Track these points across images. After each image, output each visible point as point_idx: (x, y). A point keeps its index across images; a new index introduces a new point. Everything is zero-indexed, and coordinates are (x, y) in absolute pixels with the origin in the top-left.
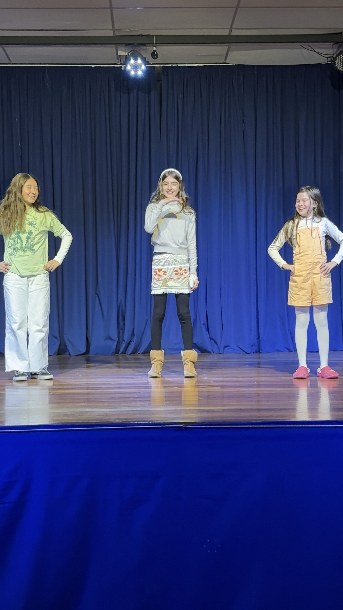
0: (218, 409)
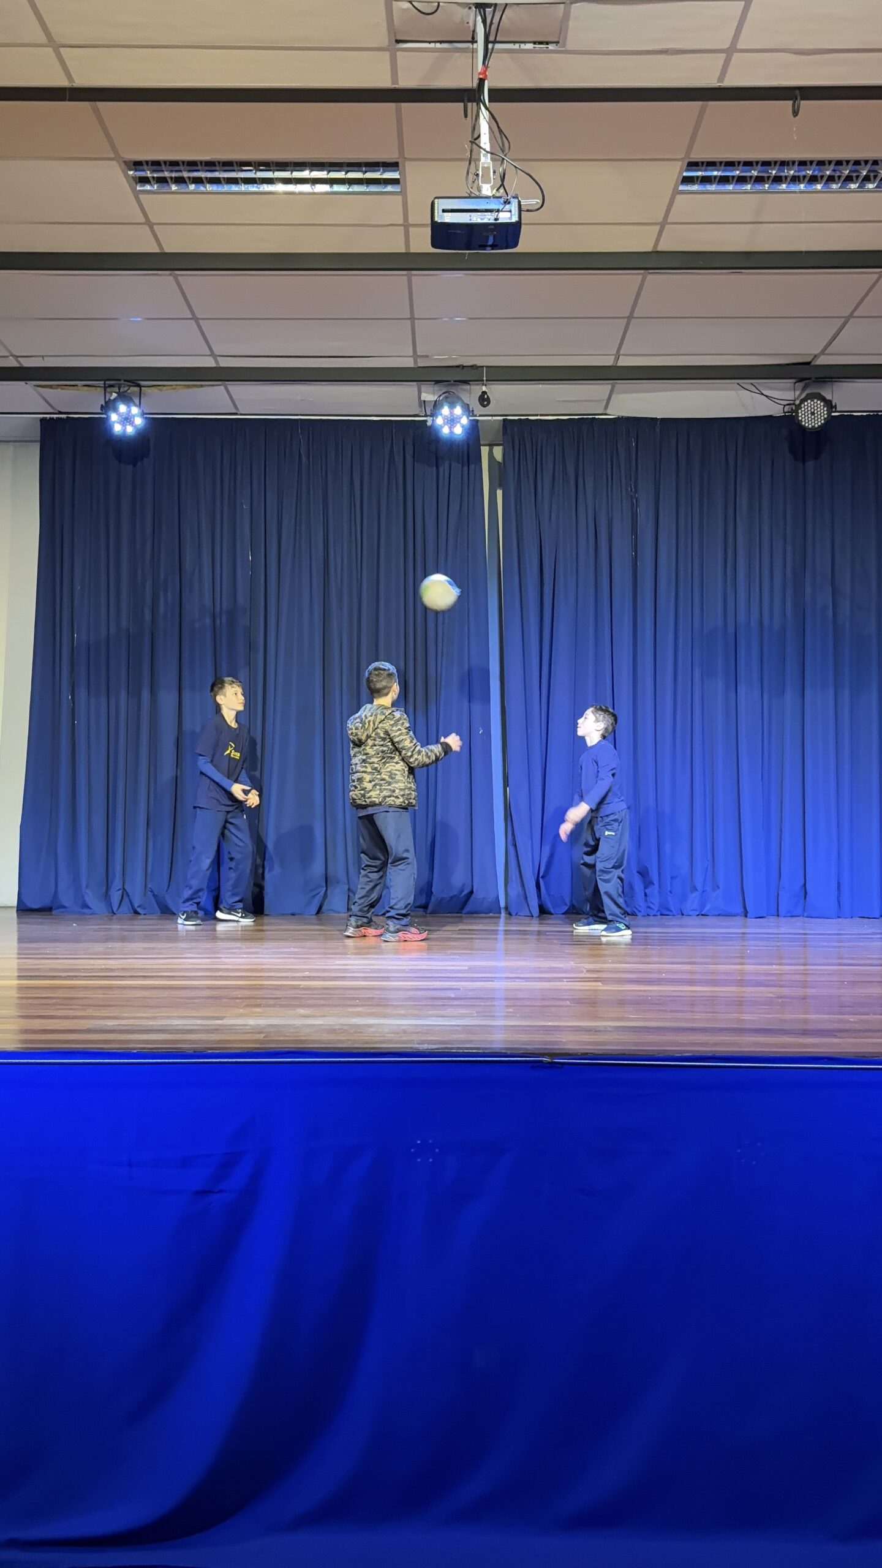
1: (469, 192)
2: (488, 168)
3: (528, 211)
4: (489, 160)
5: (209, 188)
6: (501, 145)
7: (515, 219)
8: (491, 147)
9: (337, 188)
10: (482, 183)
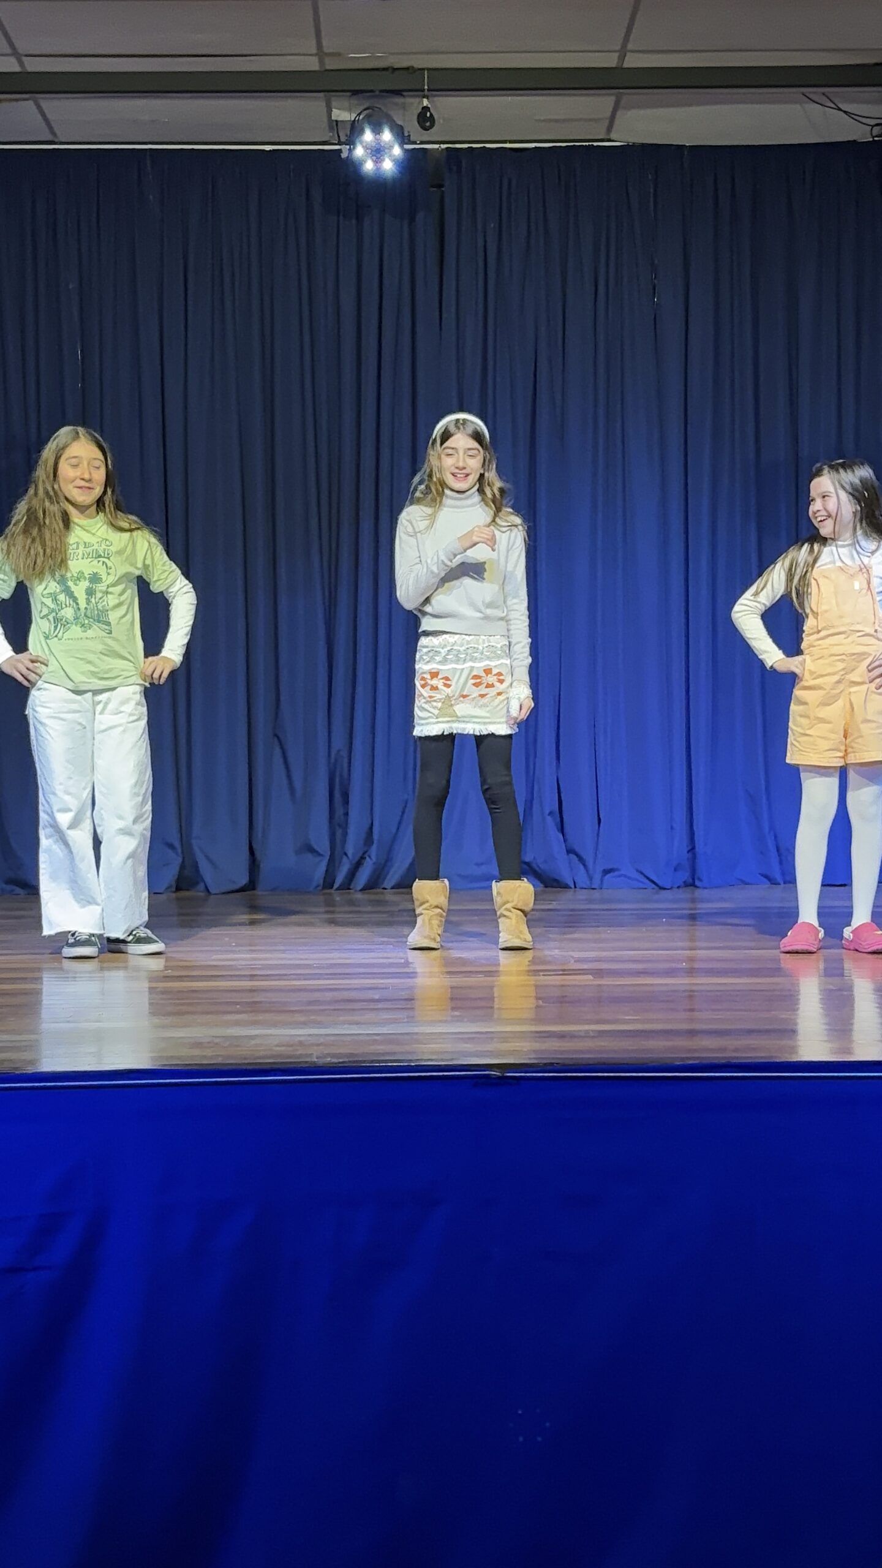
0: (587, 1031)
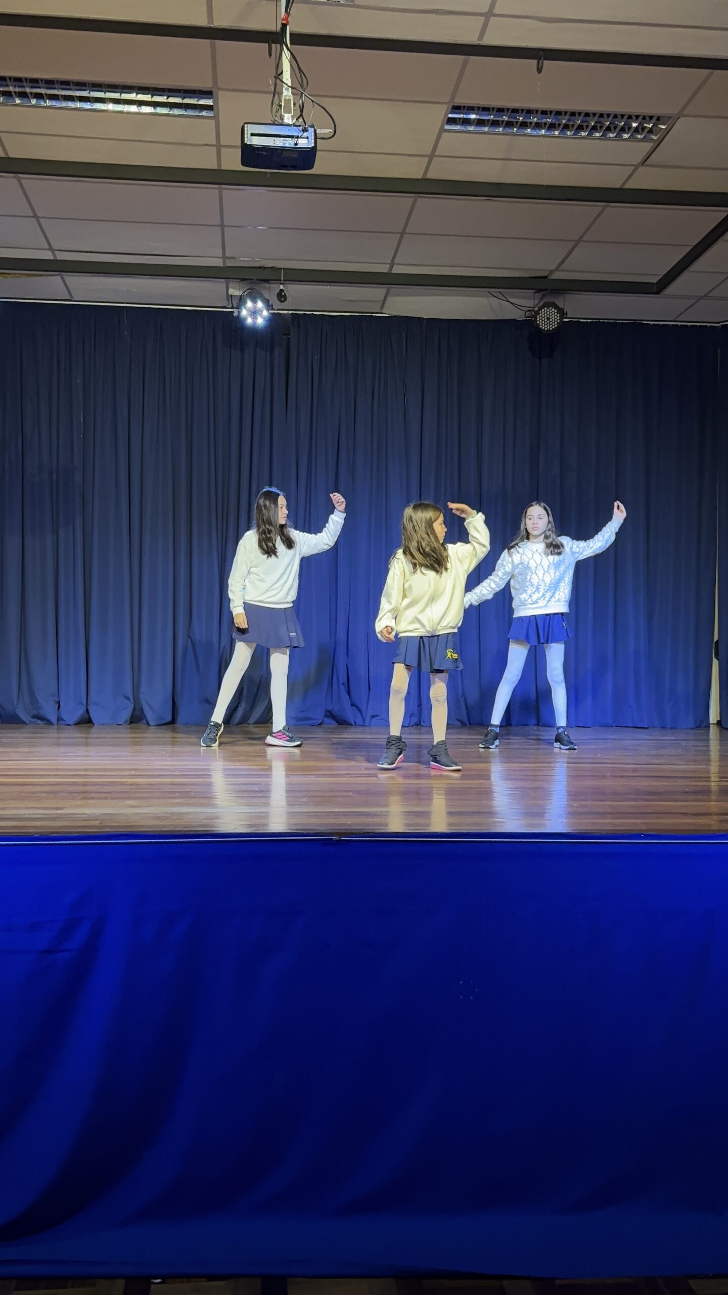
1: (273, 120)
2: (290, 100)
3: (322, 138)
4: (290, 94)
5: (49, 103)
6: (301, 82)
7: (313, 145)
8: (292, 82)
9: (159, 110)
10: (284, 113)
